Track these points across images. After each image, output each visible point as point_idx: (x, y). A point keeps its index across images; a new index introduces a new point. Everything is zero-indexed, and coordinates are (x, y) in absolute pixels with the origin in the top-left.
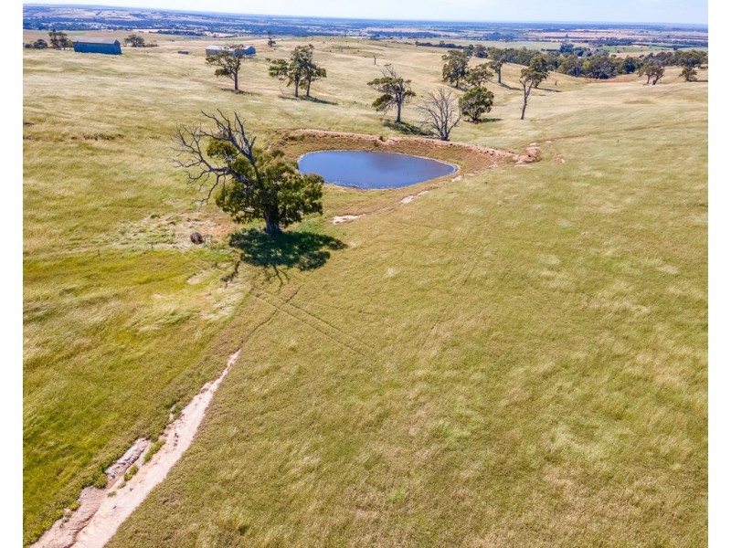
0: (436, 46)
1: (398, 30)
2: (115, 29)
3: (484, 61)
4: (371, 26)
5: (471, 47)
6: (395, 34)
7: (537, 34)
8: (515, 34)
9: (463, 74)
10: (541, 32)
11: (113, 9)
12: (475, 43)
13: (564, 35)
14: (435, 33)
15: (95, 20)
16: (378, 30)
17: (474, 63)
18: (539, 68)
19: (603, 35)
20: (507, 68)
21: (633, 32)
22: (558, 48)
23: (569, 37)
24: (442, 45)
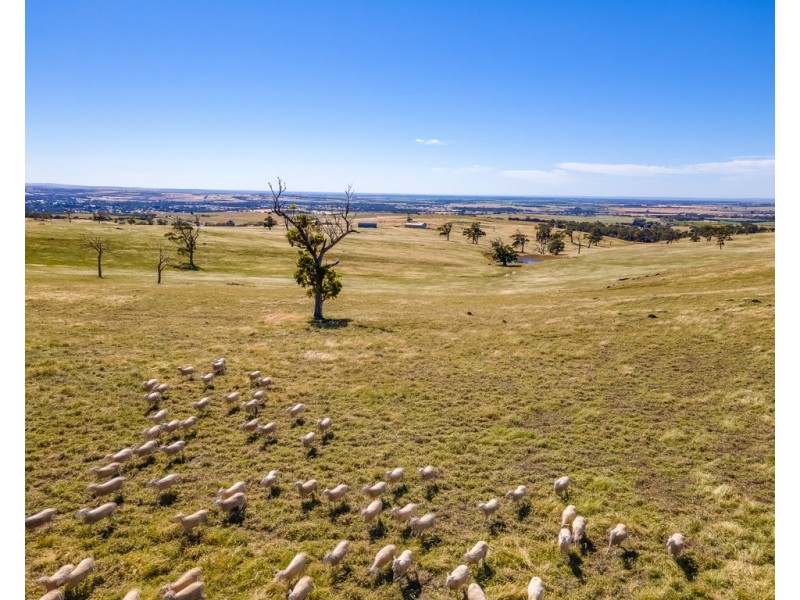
0: (523, 220)
1: (481, 205)
3: (562, 230)
4: (454, 202)
5: (553, 221)
6: (479, 209)
7: (618, 209)
8: (596, 209)
9: (548, 236)
10: (621, 207)
11: (217, 193)
12: (556, 218)
13: (645, 210)
14: (518, 208)
15: (205, 203)
16: (462, 206)
17: (554, 231)
18: (597, 234)
19: (684, 210)
20: (575, 234)
21: (716, 208)
22: (632, 222)
23: (648, 212)
24: (528, 220)
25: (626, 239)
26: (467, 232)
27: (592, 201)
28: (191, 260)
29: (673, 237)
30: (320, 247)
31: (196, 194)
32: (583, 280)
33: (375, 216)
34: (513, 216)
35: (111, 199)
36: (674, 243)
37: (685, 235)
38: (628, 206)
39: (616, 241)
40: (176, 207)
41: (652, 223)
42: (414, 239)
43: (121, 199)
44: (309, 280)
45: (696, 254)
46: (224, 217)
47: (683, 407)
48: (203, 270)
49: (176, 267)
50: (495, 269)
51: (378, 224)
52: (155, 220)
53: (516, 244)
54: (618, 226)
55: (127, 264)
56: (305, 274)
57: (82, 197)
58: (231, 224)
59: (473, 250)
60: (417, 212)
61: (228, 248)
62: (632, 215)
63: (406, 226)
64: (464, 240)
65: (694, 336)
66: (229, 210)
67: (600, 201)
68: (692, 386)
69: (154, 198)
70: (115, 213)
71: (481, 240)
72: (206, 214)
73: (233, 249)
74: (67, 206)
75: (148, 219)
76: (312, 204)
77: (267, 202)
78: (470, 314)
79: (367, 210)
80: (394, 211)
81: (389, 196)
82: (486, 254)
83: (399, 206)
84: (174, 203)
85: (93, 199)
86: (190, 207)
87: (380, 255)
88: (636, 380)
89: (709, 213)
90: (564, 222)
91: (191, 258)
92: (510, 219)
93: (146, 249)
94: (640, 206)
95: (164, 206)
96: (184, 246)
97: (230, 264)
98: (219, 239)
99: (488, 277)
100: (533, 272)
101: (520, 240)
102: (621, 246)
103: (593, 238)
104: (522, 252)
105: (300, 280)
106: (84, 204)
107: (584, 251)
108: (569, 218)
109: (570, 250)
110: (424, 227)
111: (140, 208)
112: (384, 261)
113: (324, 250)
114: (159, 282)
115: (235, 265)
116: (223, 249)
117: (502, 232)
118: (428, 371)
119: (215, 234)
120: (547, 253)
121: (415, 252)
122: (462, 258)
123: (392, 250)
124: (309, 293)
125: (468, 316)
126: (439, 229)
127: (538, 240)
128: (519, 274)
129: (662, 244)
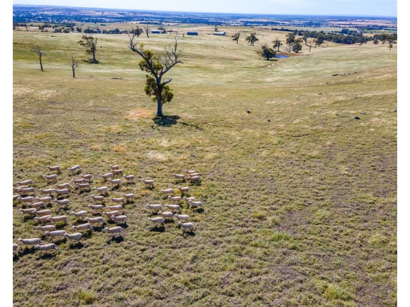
0: (280, 30)
1: (256, 20)
2: (120, 21)
3: (301, 37)
4: (241, 18)
5: (296, 31)
6: (255, 22)
7: (334, 22)
8: (321, 22)
9: (293, 41)
10: (336, 21)
12: (299, 29)
13: (349, 23)
14: (277, 22)
15: (102, 17)
16: (246, 20)
17: (297, 37)
18: (321, 39)
19: (371, 23)
20: (309, 39)
21: (389, 22)
22: (341, 31)
23: (351, 24)
24: (282, 30)
25: (336, 42)
26: (248, 39)
27: (320, 17)
28: (94, 57)
29: (364, 40)
30: (160, 71)
31: (97, 11)
32: (311, 71)
33: (197, 27)
34: (274, 27)
35: (50, 13)
36: (364, 45)
37: (370, 39)
38: (340, 21)
39: (331, 43)
40: (87, 19)
41: (352, 31)
42: (219, 43)
43: (56, 13)
44: (153, 92)
45: (376, 54)
46: (113, 26)
47: (381, 208)
48: (101, 63)
49: (86, 61)
50: (263, 62)
51: (199, 32)
52: (75, 27)
53: (274, 47)
54: (332, 34)
55: (59, 59)
56: (151, 88)
57: (35, 12)
58: (117, 32)
59: (251, 50)
60: (220, 24)
61: (115, 50)
62: (341, 26)
63: (214, 34)
64: (247, 44)
65: (384, 137)
66: (116, 21)
67: (324, 17)
68: (385, 185)
69: (73, 13)
70: (53, 23)
71: (255, 43)
72: (103, 24)
73: (117, 50)
74: (27, 17)
75: (70, 28)
76: (162, 18)
77: (137, 17)
78: (249, 112)
79: (192, 23)
80: (208, 23)
81: (205, 14)
82: (258, 52)
83: (211, 20)
84: (85, 16)
85: (40, 13)
86: (94, 19)
87: (199, 53)
88: (350, 179)
89: (384, 25)
90: (303, 31)
91: (94, 55)
92: (272, 29)
93: (68, 50)
94: (347, 21)
95: (80, 18)
96: (89, 48)
97: (116, 59)
98: (109, 44)
99: (259, 67)
100: (284, 64)
101: (278, 44)
102: (333, 46)
103: (318, 42)
104: (278, 51)
105: (148, 92)
106: (35, 16)
107: (313, 50)
108: (305, 29)
109: (305, 50)
110: (224, 34)
111: (66, 19)
112: (201, 57)
113: (162, 74)
114: (74, 76)
115: (119, 60)
116: (111, 50)
117: (267, 39)
118: (222, 171)
119: (107, 41)
120: (292, 52)
121: (219, 51)
122: (245, 55)
123: (205, 50)
124: (154, 99)
125: (247, 114)
126: (232, 37)
127: (287, 43)
128: (276, 65)
129: (356, 45)
